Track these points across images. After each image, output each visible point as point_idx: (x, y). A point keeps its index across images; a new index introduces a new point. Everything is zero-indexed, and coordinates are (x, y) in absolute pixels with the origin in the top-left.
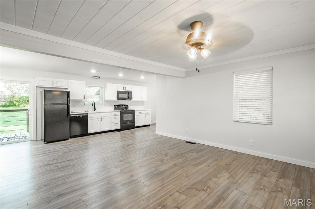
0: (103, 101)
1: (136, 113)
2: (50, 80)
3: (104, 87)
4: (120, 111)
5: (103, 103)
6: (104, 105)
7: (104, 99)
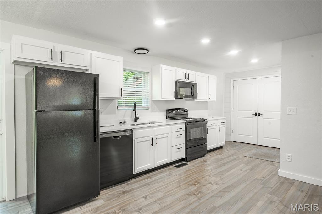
0: (149, 101)
1: (208, 125)
2: (50, 45)
3: (150, 73)
4: (185, 121)
5: (149, 105)
6: (150, 108)
7: (151, 97)
